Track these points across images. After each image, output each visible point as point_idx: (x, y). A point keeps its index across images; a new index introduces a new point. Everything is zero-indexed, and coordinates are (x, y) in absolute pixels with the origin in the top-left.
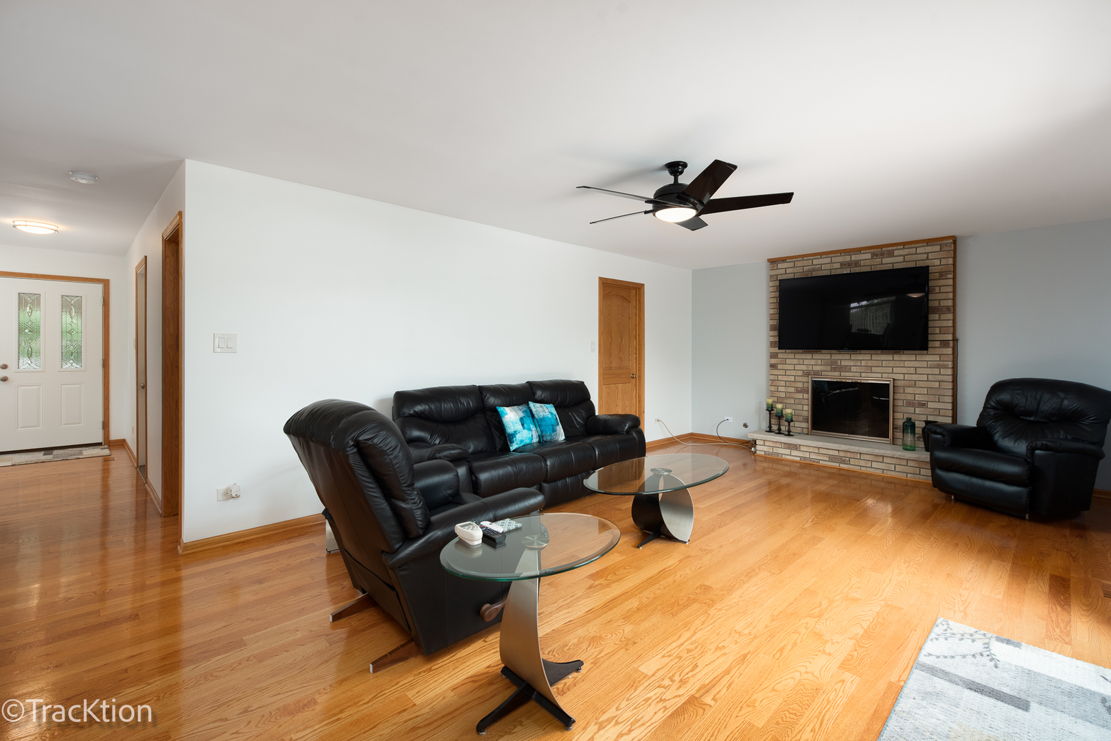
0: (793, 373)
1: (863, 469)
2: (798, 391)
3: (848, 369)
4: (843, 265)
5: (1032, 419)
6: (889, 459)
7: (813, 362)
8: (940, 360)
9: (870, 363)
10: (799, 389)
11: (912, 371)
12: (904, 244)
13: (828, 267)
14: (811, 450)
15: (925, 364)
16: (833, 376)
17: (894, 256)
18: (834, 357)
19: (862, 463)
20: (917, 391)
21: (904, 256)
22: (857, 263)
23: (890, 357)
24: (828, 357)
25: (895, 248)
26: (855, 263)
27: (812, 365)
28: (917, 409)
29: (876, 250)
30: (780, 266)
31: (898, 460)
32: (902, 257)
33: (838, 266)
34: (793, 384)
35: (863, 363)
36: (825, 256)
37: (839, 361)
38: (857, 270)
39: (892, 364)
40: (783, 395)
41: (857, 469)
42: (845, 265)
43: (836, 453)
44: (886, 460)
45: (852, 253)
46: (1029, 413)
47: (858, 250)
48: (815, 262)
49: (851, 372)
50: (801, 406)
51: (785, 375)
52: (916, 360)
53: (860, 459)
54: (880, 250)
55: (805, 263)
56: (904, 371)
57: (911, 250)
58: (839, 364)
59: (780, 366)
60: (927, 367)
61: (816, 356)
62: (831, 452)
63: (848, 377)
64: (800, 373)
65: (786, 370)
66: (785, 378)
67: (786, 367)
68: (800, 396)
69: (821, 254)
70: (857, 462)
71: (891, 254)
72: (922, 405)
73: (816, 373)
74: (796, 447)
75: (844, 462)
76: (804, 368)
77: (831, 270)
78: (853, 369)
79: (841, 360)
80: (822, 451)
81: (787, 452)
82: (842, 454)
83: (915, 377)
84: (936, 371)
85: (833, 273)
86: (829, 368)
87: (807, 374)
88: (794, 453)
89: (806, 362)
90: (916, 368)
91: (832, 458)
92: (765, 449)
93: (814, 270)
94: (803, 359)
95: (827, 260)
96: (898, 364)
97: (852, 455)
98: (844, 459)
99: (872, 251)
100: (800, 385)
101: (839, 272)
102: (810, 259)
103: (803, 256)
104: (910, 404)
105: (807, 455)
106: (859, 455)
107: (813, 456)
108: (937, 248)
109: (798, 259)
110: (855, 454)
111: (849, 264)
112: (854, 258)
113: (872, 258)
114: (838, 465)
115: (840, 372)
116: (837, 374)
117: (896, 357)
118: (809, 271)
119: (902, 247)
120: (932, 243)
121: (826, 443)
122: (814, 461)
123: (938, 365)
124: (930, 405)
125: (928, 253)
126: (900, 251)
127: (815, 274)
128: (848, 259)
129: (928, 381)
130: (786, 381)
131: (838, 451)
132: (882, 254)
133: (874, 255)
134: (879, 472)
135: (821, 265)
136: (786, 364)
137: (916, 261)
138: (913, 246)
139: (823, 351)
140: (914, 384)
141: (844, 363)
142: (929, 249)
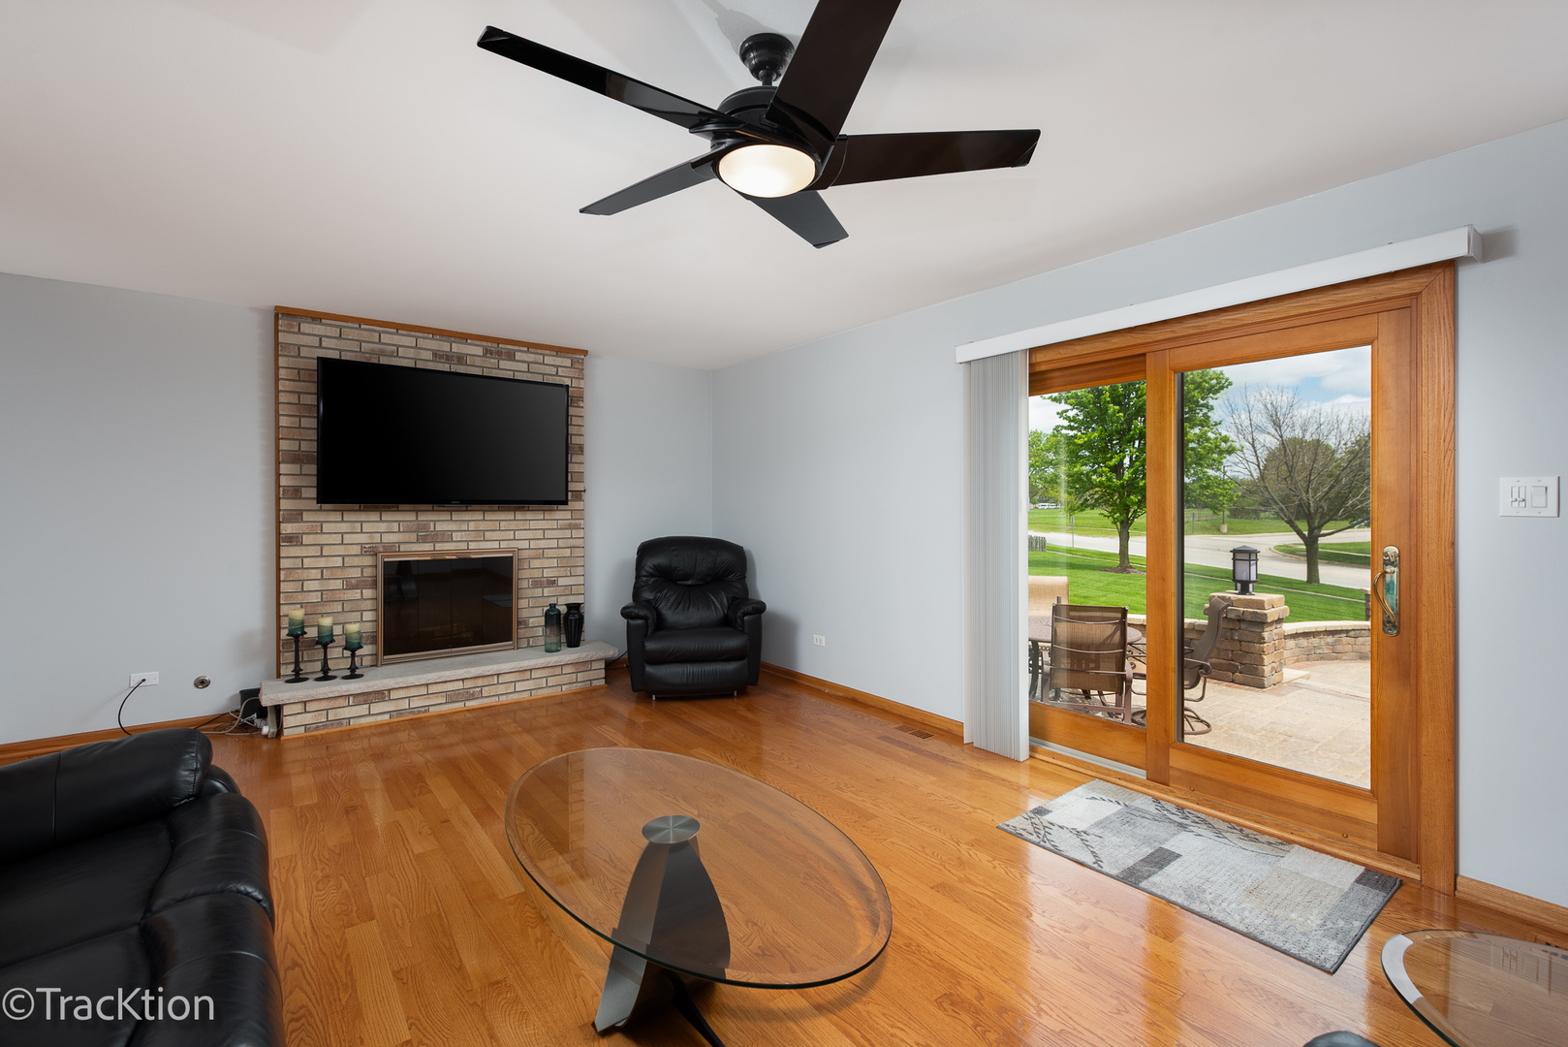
0: (341, 550)
1: (503, 699)
2: (350, 585)
3: (447, 537)
4: (437, 355)
5: (689, 582)
6: (539, 671)
7: (382, 527)
8: (572, 519)
9: (482, 526)
10: (353, 581)
11: (539, 535)
12: (531, 346)
13: (411, 353)
14: (413, 692)
15: (554, 525)
16: (418, 550)
17: (515, 360)
18: (423, 517)
19: (501, 689)
20: (546, 563)
21: (529, 363)
22: (461, 359)
23: (510, 516)
24: (411, 517)
25: (516, 348)
26: (458, 357)
27: (381, 533)
28: (546, 590)
29: (490, 344)
30: (306, 327)
31: (551, 669)
32: (526, 365)
33: (428, 355)
34: (339, 573)
35: (472, 526)
36: (404, 332)
37: (432, 524)
38: (461, 369)
39: (513, 525)
40: (315, 598)
41: (493, 701)
42: (441, 357)
43: (459, 685)
44: (535, 674)
45: (452, 339)
46: (687, 577)
47: (464, 337)
48: (385, 338)
49: (452, 541)
50: (361, 616)
51: (322, 556)
52: (544, 519)
53: (498, 683)
54: (498, 346)
55: (365, 336)
56: (529, 535)
57: (537, 356)
58: (432, 529)
59: (306, 539)
60: (557, 529)
61: (387, 516)
62: (450, 687)
63: (449, 549)
64: (356, 550)
65: (322, 546)
66: (322, 563)
67: (323, 539)
68: (356, 594)
69: (399, 327)
70: (493, 690)
71: (511, 357)
72: (552, 583)
73: (389, 548)
74: (381, 695)
75: (472, 697)
76: (363, 539)
77: (416, 360)
78: (456, 536)
79: (435, 521)
80: (433, 689)
81: (363, 709)
82: (468, 684)
83: (543, 544)
84: (567, 533)
85: (420, 365)
86: (413, 537)
87: (372, 551)
88: (377, 708)
89: (367, 527)
90: (544, 530)
91: (452, 697)
92: (308, 719)
93: (382, 353)
94: (362, 522)
95: (409, 341)
96: (521, 525)
97: (485, 681)
98: (471, 691)
99: (485, 344)
100: (356, 573)
101: (431, 366)
102: (375, 331)
103: (361, 321)
104: (538, 583)
105: (404, 705)
106: (496, 677)
107: (415, 703)
108: (568, 362)
109: (350, 325)
110: (490, 679)
111: (448, 357)
112: (457, 348)
113: (485, 355)
114: (461, 704)
115: (434, 542)
116: (428, 547)
117: (519, 515)
118: (372, 352)
119: (526, 349)
120: (563, 354)
121: (443, 673)
122: (419, 712)
123: (570, 524)
124: (562, 582)
125: (557, 367)
126: (524, 354)
127: (384, 361)
128: (445, 347)
129: (558, 548)
130: (322, 569)
131: (463, 680)
132: (499, 354)
133: (487, 352)
134: (525, 696)
135: (398, 346)
136: (322, 533)
137: (544, 374)
138: (539, 351)
139: (401, 507)
140: (541, 554)
141: (440, 527)
142: (558, 361)
